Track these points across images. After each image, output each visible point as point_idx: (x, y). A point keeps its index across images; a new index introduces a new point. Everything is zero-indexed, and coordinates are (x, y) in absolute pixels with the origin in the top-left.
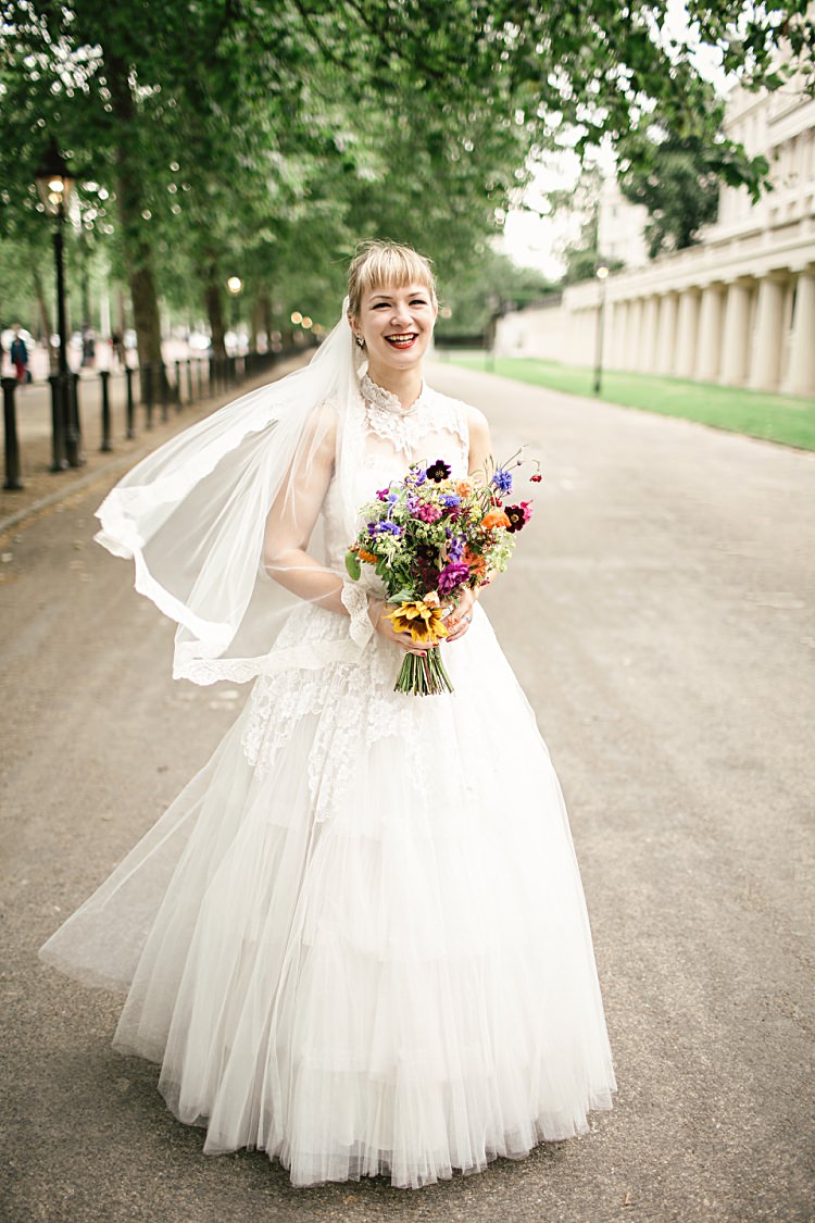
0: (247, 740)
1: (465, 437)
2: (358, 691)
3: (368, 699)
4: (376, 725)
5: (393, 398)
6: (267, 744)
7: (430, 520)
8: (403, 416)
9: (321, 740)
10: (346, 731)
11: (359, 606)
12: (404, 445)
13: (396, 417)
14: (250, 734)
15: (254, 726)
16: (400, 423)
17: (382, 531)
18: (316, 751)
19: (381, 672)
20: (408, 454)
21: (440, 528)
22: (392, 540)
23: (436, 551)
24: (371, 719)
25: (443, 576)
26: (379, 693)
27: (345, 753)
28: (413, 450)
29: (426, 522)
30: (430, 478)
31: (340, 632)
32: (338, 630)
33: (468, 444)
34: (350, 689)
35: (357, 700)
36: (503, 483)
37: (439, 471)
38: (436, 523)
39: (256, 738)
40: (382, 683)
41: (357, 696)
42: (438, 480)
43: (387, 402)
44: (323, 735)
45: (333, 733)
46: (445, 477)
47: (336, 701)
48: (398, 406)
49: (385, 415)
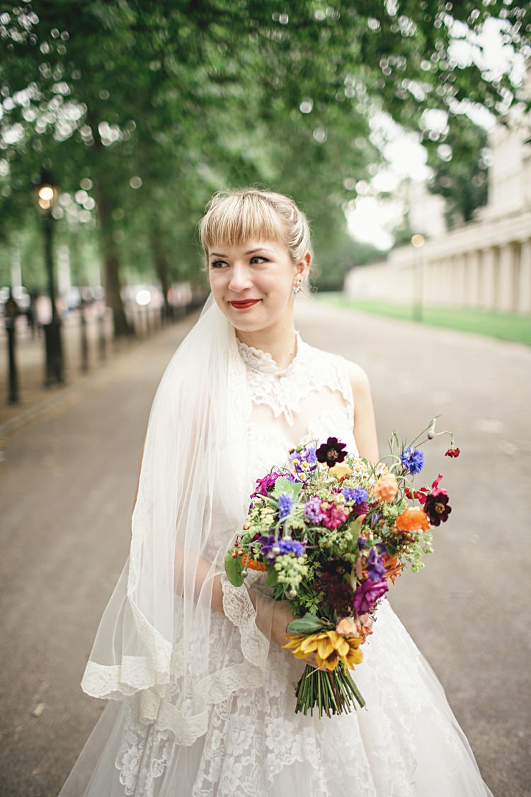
0: (122, 764)
1: (348, 394)
2: (248, 708)
3: (262, 716)
4: (276, 752)
5: (267, 357)
6: (144, 771)
7: (335, 525)
8: (279, 377)
9: (207, 772)
10: (237, 759)
11: (245, 615)
12: (283, 409)
13: (272, 378)
14: (126, 756)
15: (130, 746)
16: (277, 384)
17: (282, 554)
18: (200, 785)
19: (275, 683)
20: (289, 419)
21: (349, 536)
22: (296, 566)
23: (348, 566)
24: (270, 744)
25: (359, 598)
26: (275, 707)
27: (239, 788)
28: (294, 414)
29: (331, 529)
30: (321, 461)
31: (223, 634)
32: (220, 631)
33: (352, 402)
34: (239, 705)
35: (249, 719)
36: (413, 465)
37: (331, 452)
38: (342, 528)
39: (135, 761)
40: (277, 695)
41: (248, 714)
42: (331, 464)
43: (260, 362)
44: (208, 763)
45: (222, 760)
46: (341, 460)
47: (223, 722)
48: (273, 365)
49: (259, 377)
